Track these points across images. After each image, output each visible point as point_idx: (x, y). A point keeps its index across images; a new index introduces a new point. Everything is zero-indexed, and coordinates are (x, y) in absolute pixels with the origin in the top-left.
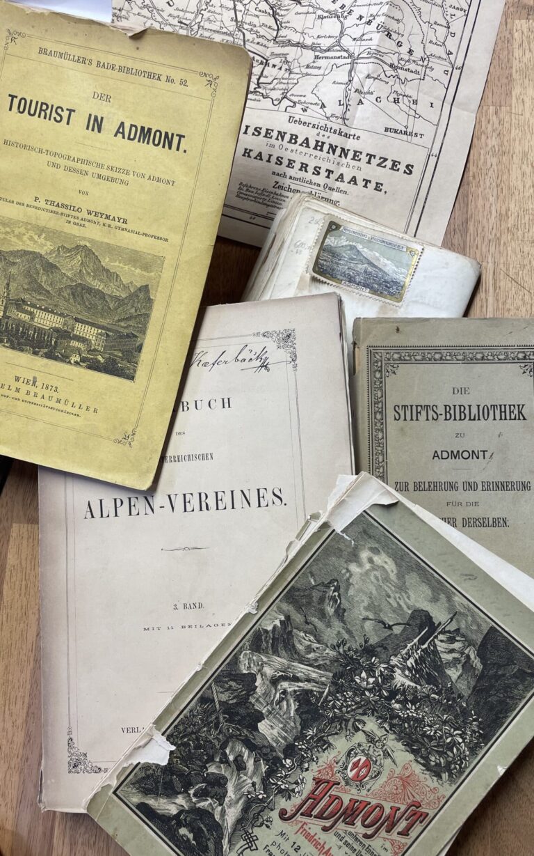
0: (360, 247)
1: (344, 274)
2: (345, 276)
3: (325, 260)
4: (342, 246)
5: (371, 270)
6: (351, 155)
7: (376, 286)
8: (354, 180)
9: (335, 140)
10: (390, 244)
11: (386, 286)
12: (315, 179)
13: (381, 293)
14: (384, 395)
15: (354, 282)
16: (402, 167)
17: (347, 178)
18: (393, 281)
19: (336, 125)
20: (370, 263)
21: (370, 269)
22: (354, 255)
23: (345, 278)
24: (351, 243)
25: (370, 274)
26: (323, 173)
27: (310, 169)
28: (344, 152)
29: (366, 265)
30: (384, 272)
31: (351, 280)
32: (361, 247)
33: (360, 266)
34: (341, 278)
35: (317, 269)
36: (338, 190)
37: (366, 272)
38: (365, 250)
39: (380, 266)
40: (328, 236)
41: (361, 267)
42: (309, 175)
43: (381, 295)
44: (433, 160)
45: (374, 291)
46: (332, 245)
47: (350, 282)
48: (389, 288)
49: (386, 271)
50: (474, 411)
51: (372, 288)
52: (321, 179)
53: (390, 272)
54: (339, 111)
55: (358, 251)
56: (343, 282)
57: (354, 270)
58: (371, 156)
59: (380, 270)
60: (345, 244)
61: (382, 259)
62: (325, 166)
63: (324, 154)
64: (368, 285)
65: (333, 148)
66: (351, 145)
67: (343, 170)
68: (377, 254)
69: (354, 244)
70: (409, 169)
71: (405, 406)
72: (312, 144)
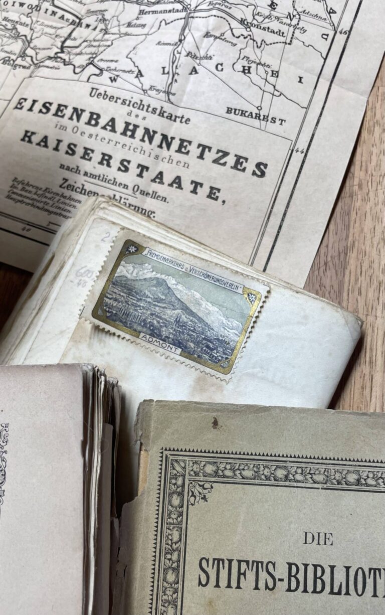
0: (171, 282)
1: (144, 323)
2: (145, 326)
3: (116, 300)
4: (145, 279)
5: (185, 320)
6: (175, 145)
7: (192, 345)
8: (177, 182)
9: (155, 123)
10: (218, 280)
11: (208, 347)
12: (122, 177)
13: (199, 356)
14: (183, 537)
15: (159, 336)
16: (250, 166)
17: (168, 178)
18: (218, 339)
20: (186, 309)
21: (184, 318)
22: (163, 294)
23: (145, 330)
24: (158, 276)
25: (184, 325)
27: (116, 163)
28: (166, 141)
29: (180, 311)
30: (206, 324)
31: (155, 333)
32: (174, 282)
33: (169, 312)
34: (139, 328)
35: (100, 312)
36: (155, 195)
37: (177, 321)
38: (180, 287)
39: (200, 315)
40: (123, 263)
41: (171, 314)
42: (112, 172)
43: (198, 360)
44: (297, 158)
45: (187, 353)
46: (129, 276)
47: (152, 335)
48: (212, 350)
49: (209, 322)
50: (340, 577)
51: (186, 347)
52: (130, 178)
53: (215, 325)
54: (162, 82)
55: (169, 288)
56: (142, 335)
57: (160, 318)
58: (204, 148)
59: (200, 320)
60: (149, 276)
61: (204, 303)
62: (136, 159)
63: (136, 142)
64: (180, 343)
66: (176, 130)
67: (163, 167)
68: (198, 295)
69: (163, 276)
70: (261, 170)
71: (219, 561)
72: (120, 127)
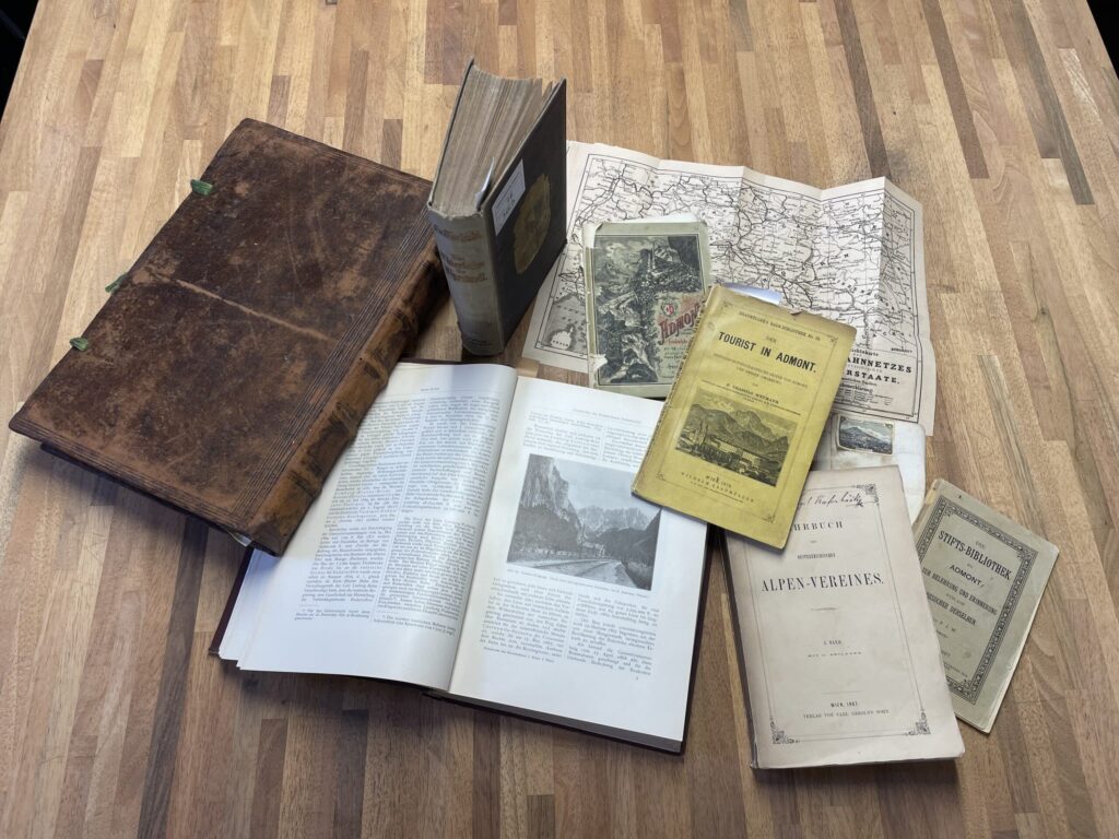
5: (870, 439)
6: (874, 364)
7: (875, 447)
8: (879, 378)
9: (864, 356)
11: (881, 447)
12: (857, 378)
13: (879, 450)
16: (905, 369)
17: (875, 377)
18: (884, 444)
19: (864, 349)
20: (869, 436)
25: (870, 441)
26: (861, 375)
27: (853, 373)
28: (870, 363)
29: (867, 437)
30: (878, 439)
31: (860, 446)
36: (871, 384)
37: (867, 440)
38: (865, 429)
41: (864, 438)
42: (853, 377)
43: (879, 452)
44: (920, 364)
45: (875, 451)
48: (883, 448)
52: (860, 378)
53: (882, 440)
57: (861, 441)
58: (886, 364)
59: (876, 438)
61: (874, 432)
64: (870, 448)
65: (864, 361)
66: (873, 358)
67: (871, 372)
68: (871, 431)
70: (909, 370)
72: (852, 360)
